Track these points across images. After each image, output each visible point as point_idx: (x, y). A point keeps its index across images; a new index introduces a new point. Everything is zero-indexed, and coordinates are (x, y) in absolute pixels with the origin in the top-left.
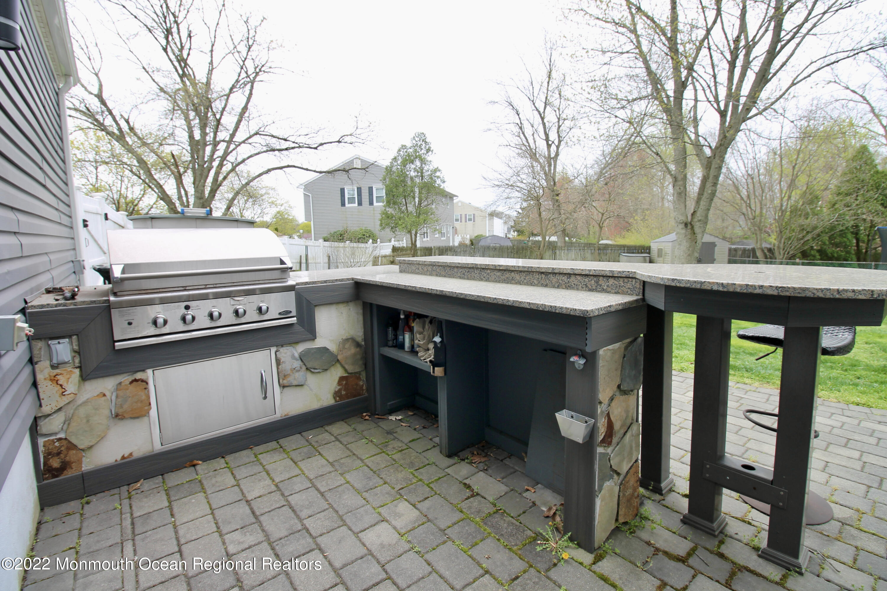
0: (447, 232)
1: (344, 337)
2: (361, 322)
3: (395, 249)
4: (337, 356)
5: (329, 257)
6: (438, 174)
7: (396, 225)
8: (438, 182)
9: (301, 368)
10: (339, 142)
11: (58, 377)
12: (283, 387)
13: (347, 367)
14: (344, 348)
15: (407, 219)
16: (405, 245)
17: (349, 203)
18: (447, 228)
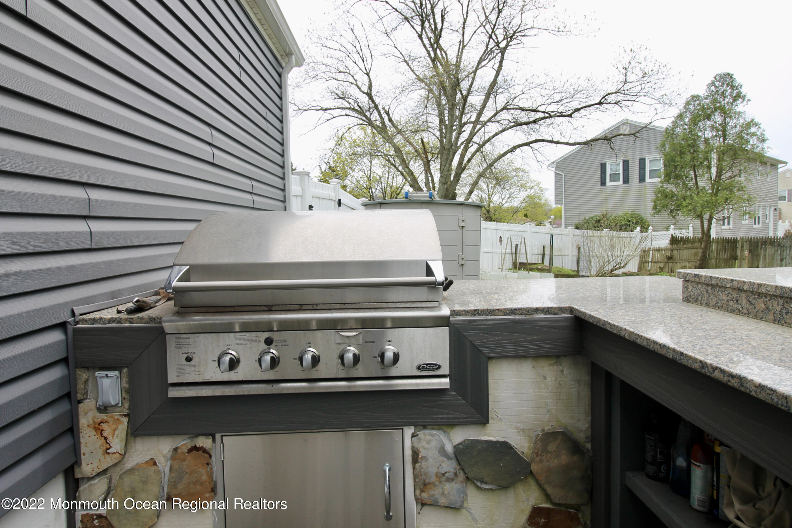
0: (766, 217)
1: (548, 428)
2: (586, 401)
3: (674, 240)
4: (529, 464)
5: (579, 249)
6: (753, 130)
7: (679, 207)
8: (753, 141)
9: (456, 475)
10: (600, 103)
11: (104, 426)
12: (422, 504)
13: (549, 490)
14: (545, 450)
15: (696, 198)
16: (691, 235)
17: (611, 181)
18: (764, 210)
